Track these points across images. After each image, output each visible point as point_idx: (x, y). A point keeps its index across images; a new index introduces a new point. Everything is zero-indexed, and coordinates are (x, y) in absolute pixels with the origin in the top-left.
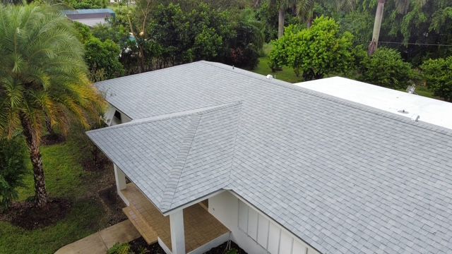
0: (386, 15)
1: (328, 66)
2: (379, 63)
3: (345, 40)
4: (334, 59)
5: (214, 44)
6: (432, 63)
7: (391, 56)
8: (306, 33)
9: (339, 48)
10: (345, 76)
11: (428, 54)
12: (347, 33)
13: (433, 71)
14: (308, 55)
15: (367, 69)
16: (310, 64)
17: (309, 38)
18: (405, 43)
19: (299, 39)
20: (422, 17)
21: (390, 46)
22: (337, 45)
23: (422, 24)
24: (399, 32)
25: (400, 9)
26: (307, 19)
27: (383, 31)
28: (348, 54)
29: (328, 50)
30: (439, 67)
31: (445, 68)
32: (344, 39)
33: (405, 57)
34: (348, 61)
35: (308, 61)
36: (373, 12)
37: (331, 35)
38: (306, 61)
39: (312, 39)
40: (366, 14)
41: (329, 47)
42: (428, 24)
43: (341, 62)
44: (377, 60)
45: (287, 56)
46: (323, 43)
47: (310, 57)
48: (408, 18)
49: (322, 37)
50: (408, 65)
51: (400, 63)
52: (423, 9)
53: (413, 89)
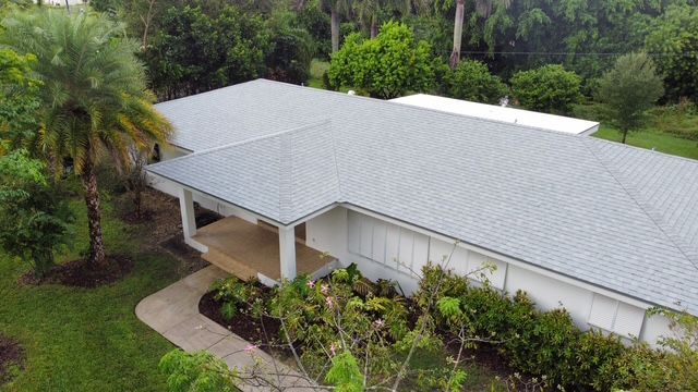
0: (466, 20)
1: (404, 85)
2: (464, 77)
3: (423, 50)
4: (412, 75)
5: (253, 61)
6: (522, 76)
7: (477, 69)
8: (374, 43)
9: (416, 61)
10: (425, 92)
11: (517, 66)
12: (422, 42)
13: (525, 85)
14: (379, 71)
15: (450, 86)
16: (381, 82)
17: (378, 49)
18: (491, 53)
19: (367, 52)
20: (507, 20)
21: (473, 57)
22: (414, 58)
23: (508, 29)
24: (482, 41)
25: (481, 11)
26: (372, 28)
27: (465, 39)
28: (427, 68)
29: (403, 64)
30: (531, 80)
31: (536, 80)
32: (421, 50)
33: (493, 71)
34: (428, 77)
35: (381, 78)
36: (450, 14)
37: (405, 45)
38: (377, 78)
39: (382, 51)
40: (438, 19)
41: (404, 60)
42: (514, 30)
43: (419, 78)
44: (461, 74)
45: (352, 73)
46: (396, 55)
47: (382, 74)
48: (491, 22)
49: (394, 48)
50: (497, 79)
51: (488, 76)
52: (508, 12)
53: (506, 102)
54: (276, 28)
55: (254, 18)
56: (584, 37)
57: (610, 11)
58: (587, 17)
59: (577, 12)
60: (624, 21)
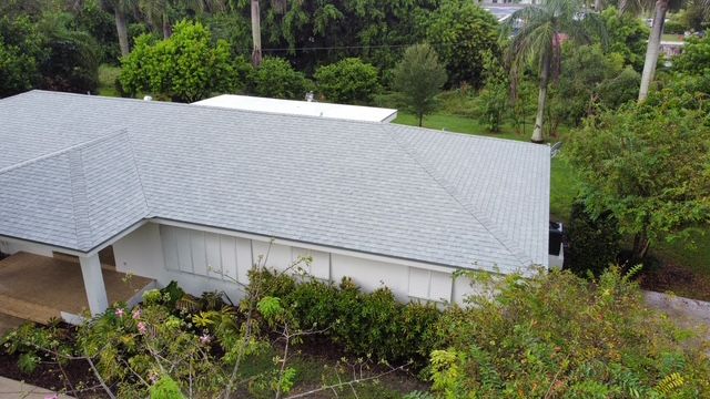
0: (263, 17)
1: (207, 86)
2: (268, 75)
3: (223, 49)
4: (214, 76)
5: (24, 70)
6: (324, 71)
7: (280, 66)
8: (168, 44)
9: (217, 61)
10: (230, 93)
11: (319, 62)
12: (220, 41)
13: (328, 79)
14: (177, 73)
15: (256, 84)
16: (182, 85)
17: (173, 50)
18: (292, 49)
19: (161, 53)
20: (302, 16)
21: (275, 54)
22: (214, 57)
23: (304, 26)
24: (281, 38)
25: (277, 8)
26: (164, 28)
27: (264, 37)
28: (229, 68)
29: (203, 65)
30: (332, 74)
31: (338, 74)
32: (220, 49)
33: (296, 68)
34: (231, 77)
35: (180, 81)
36: (246, 12)
37: (202, 45)
38: (177, 81)
39: (178, 52)
40: (235, 17)
41: (204, 60)
42: (311, 26)
43: (223, 79)
44: (265, 71)
45: (148, 78)
46: (195, 56)
47: (181, 77)
48: (288, 19)
49: (191, 48)
50: (301, 75)
51: (292, 73)
52: (303, 8)
53: (311, 96)
54: (50, 32)
55: (20, 21)
56: (376, 31)
57: (395, 7)
58: (376, 12)
59: (366, 7)
60: (408, 15)
